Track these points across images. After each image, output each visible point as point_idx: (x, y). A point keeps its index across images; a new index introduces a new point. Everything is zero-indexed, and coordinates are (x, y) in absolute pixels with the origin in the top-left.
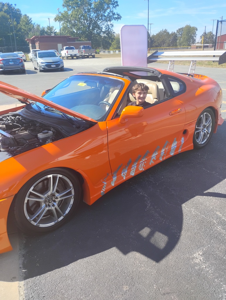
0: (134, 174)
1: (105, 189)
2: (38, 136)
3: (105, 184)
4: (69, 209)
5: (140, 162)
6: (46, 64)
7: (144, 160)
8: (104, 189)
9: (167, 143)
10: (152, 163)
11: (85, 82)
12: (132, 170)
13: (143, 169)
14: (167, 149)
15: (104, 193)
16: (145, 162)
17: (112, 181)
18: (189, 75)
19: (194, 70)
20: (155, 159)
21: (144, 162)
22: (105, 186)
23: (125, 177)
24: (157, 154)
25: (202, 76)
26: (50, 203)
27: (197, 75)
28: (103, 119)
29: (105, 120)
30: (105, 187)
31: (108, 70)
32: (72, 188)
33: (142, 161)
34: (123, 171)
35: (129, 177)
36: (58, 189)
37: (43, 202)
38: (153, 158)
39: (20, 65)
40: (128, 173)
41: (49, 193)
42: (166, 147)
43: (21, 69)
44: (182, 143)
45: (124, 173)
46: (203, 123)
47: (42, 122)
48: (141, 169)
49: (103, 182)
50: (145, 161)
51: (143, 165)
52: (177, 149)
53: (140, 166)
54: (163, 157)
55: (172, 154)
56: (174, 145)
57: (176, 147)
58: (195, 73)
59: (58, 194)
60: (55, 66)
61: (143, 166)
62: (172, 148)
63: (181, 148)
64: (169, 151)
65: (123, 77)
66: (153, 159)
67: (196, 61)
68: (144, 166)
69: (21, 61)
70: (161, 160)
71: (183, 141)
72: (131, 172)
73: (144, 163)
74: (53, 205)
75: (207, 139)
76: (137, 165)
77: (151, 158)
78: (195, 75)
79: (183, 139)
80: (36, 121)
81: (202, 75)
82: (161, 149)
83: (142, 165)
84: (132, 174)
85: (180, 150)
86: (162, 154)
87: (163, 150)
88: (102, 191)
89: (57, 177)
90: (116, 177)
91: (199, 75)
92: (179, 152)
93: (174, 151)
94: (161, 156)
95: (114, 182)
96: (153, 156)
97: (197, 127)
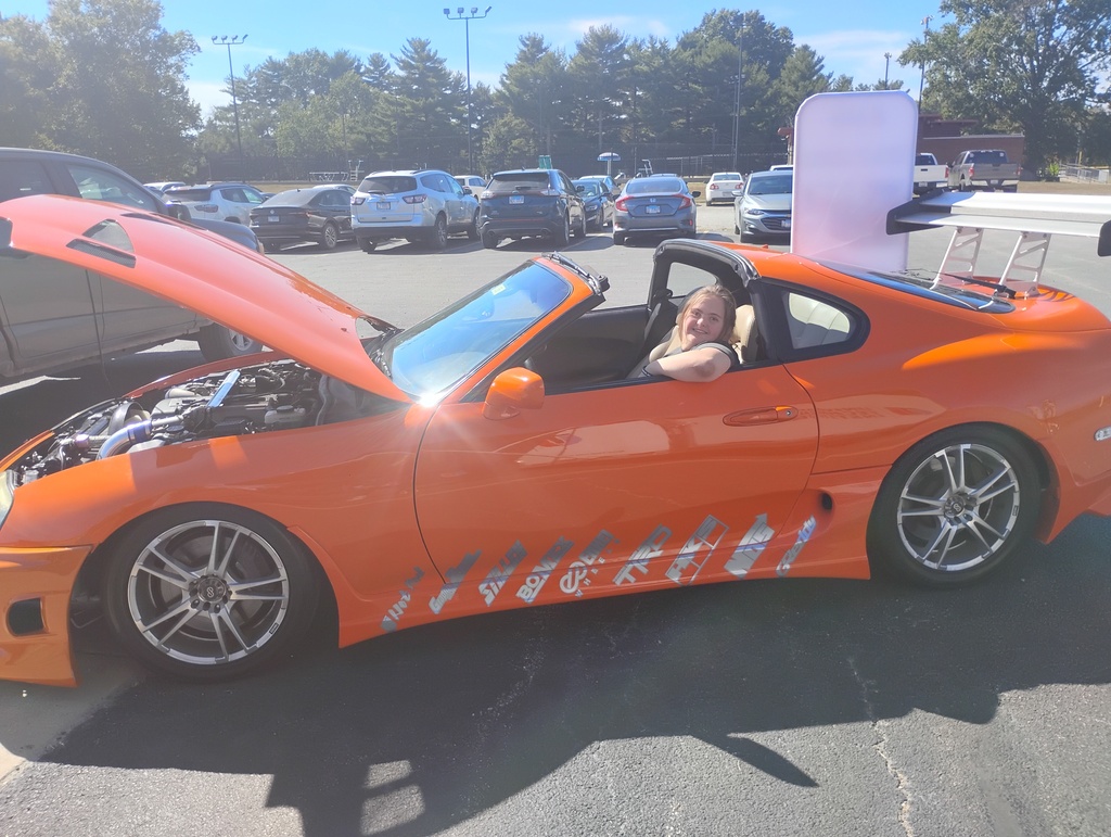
0: (533, 596)
1: (401, 612)
3: (404, 600)
4: (267, 636)
5: (572, 566)
6: (767, 215)
7: (590, 562)
8: (396, 612)
9: (711, 522)
10: (626, 581)
12: (528, 582)
13: (579, 594)
14: (713, 547)
15: (394, 627)
16: (594, 571)
17: (437, 596)
18: (1002, 289)
19: (1039, 270)
20: (645, 571)
21: (589, 567)
22: (403, 604)
23: (493, 597)
24: (658, 553)
30: (403, 609)
32: (282, 578)
33: (581, 564)
34: (489, 576)
35: (507, 604)
37: (185, 590)
38: (636, 565)
39: (683, 216)
40: (509, 590)
41: (205, 571)
42: (711, 539)
43: (683, 231)
44: (800, 542)
45: (492, 584)
48: (571, 590)
50: (593, 566)
51: (584, 579)
52: (769, 558)
53: (569, 576)
54: (686, 572)
55: (738, 572)
56: (757, 538)
57: (763, 548)
58: (1042, 283)
59: (235, 582)
61: (581, 581)
62: (739, 551)
63: (791, 560)
64: (726, 553)
66: (634, 568)
67: (1046, 235)
68: (587, 582)
70: (676, 579)
71: (808, 536)
72: (523, 587)
73: (585, 571)
75: (987, 561)
76: (554, 571)
77: (625, 563)
78: (1041, 292)
79: (809, 524)
81: (1068, 294)
82: (681, 540)
83: (578, 578)
84: (523, 596)
85: (787, 566)
86: (682, 562)
87: (692, 548)
88: (389, 616)
89: (233, 532)
90: (454, 590)
92: (780, 574)
93: (751, 563)
94: (679, 568)
95: (443, 602)
96: (637, 556)
97: (909, 493)
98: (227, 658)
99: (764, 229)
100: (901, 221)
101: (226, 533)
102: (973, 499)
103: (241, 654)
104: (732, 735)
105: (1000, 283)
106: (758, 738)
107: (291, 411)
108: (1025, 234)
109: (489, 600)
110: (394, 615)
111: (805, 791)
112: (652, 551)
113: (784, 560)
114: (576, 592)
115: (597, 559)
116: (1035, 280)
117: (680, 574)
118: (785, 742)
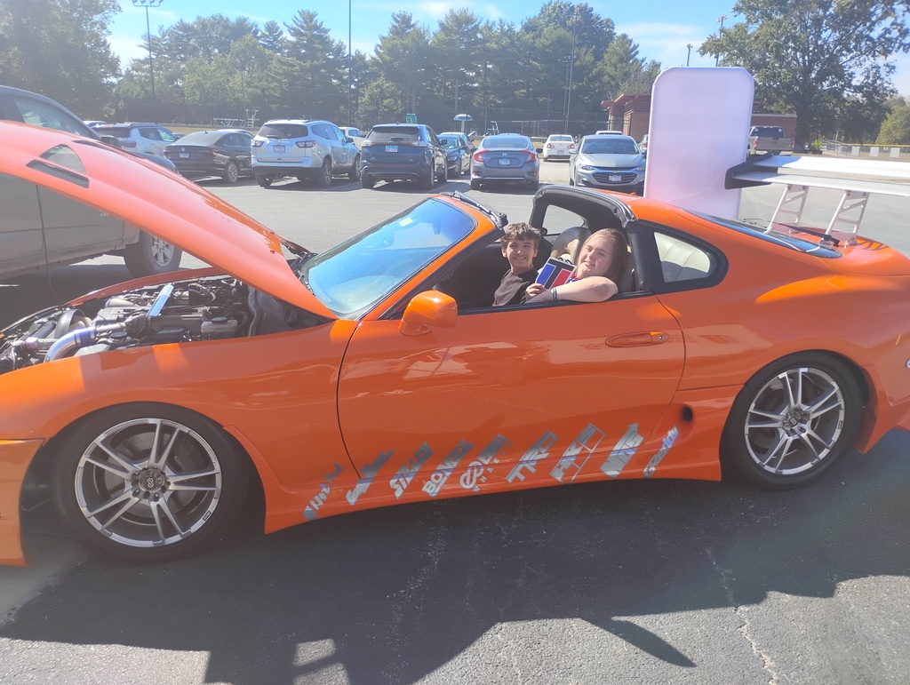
0: (437, 491)
1: (321, 503)
3: (324, 492)
4: (200, 523)
5: (471, 465)
6: (597, 170)
7: (486, 462)
8: (316, 503)
9: (591, 429)
10: (516, 479)
12: (433, 479)
13: (477, 489)
14: (592, 451)
15: (314, 516)
16: (490, 470)
17: (353, 489)
18: (827, 238)
19: (857, 223)
20: (533, 470)
21: (485, 466)
22: (323, 496)
23: (401, 491)
24: (545, 456)
30: (323, 500)
32: (216, 471)
33: (479, 464)
34: (399, 472)
35: (414, 497)
37: (127, 481)
38: (526, 465)
39: (528, 169)
40: (416, 485)
41: (147, 464)
42: (591, 444)
43: (528, 180)
44: (665, 448)
45: (401, 480)
46: (789, 402)
48: (469, 486)
49: (321, 485)
50: (489, 465)
51: (480, 477)
52: (639, 461)
53: (468, 474)
54: (569, 472)
55: (612, 473)
56: (628, 444)
57: (633, 453)
58: (858, 234)
59: (174, 474)
60: (619, 179)
61: (479, 478)
62: (614, 455)
63: (656, 463)
64: (602, 458)
66: (524, 468)
67: (865, 194)
68: (484, 479)
69: (529, 158)
70: (559, 478)
71: (671, 443)
72: (428, 483)
73: (482, 470)
75: (815, 467)
76: (455, 469)
77: (517, 462)
78: (858, 241)
79: (673, 433)
81: (882, 244)
82: (563, 445)
83: (476, 475)
84: (428, 491)
85: (653, 469)
86: (565, 463)
87: (573, 451)
88: (310, 506)
89: (173, 429)
90: (368, 484)
92: (647, 475)
93: (623, 465)
94: (562, 468)
95: (358, 494)
96: (527, 457)
97: (755, 408)
98: (164, 542)
99: (595, 182)
100: (738, 177)
101: (167, 430)
102: (806, 415)
103: (176, 538)
104: (616, 618)
105: (826, 233)
106: (639, 621)
107: (225, 322)
108: (849, 193)
109: (398, 494)
110: (315, 506)
111: (685, 670)
112: (540, 453)
113: (650, 463)
114: (473, 489)
115: (492, 460)
116: (854, 232)
117: (563, 473)
118: (662, 625)
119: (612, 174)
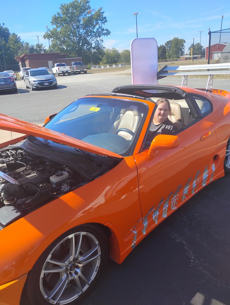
0: (166, 215)
2: (50, 180)
3: (136, 234)
4: (95, 274)
5: (172, 200)
6: (39, 82)
7: (175, 197)
8: (135, 240)
9: (198, 172)
10: (184, 199)
11: (98, 107)
12: (164, 211)
13: (176, 208)
14: (198, 180)
15: (135, 246)
17: (143, 228)
18: (207, 91)
19: (212, 85)
20: (187, 193)
21: (176, 198)
23: (157, 220)
24: (189, 187)
25: (221, 91)
26: (72, 270)
27: (215, 90)
28: (130, 152)
29: (132, 154)
30: (136, 238)
31: (119, 89)
32: (98, 247)
33: (174, 198)
34: (154, 213)
35: (161, 220)
36: (82, 251)
37: (63, 272)
38: (185, 192)
40: (160, 216)
41: (71, 258)
42: (198, 178)
44: (214, 171)
45: (156, 216)
47: (53, 159)
48: (174, 208)
49: (133, 232)
51: (176, 203)
52: (209, 178)
53: (172, 204)
54: (195, 190)
55: (204, 185)
56: (206, 173)
57: (208, 176)
59: (82, 257)
62: (204, 178)
63: (212, 177)
64: (201, 181)
65: (145, 99)
66: (185, 194)
67: (213, 75)
69: (12, 80)
70: (194, 193)
71: (214, 168)
72: (163, 213)
73: (176, 200)
74: (76, 273)
76: (168, 203)
78: (213, 90)
79: (213, 165)
80: (44, 157)
82: (192, 181)
83: (174, 203)
84: (164, 216)
85: (212, 179)
86: (194, 187)
87: (195, 182)
88: (133, 243)
89: (79, 235)
90: (147, 223)
91: (217, 90)
92: (211, 182)
93: (206, 181)
94: (193, 189)
96: (185, 189)
98: (82, 291)
99: (40, 86)
103: (87, 287)
105: (206, 89)
108: (210, 75)
109: (156, 223)
112: (188, 186)
115: (177, 195)
116: (211, 88)
119: (45, 83)
